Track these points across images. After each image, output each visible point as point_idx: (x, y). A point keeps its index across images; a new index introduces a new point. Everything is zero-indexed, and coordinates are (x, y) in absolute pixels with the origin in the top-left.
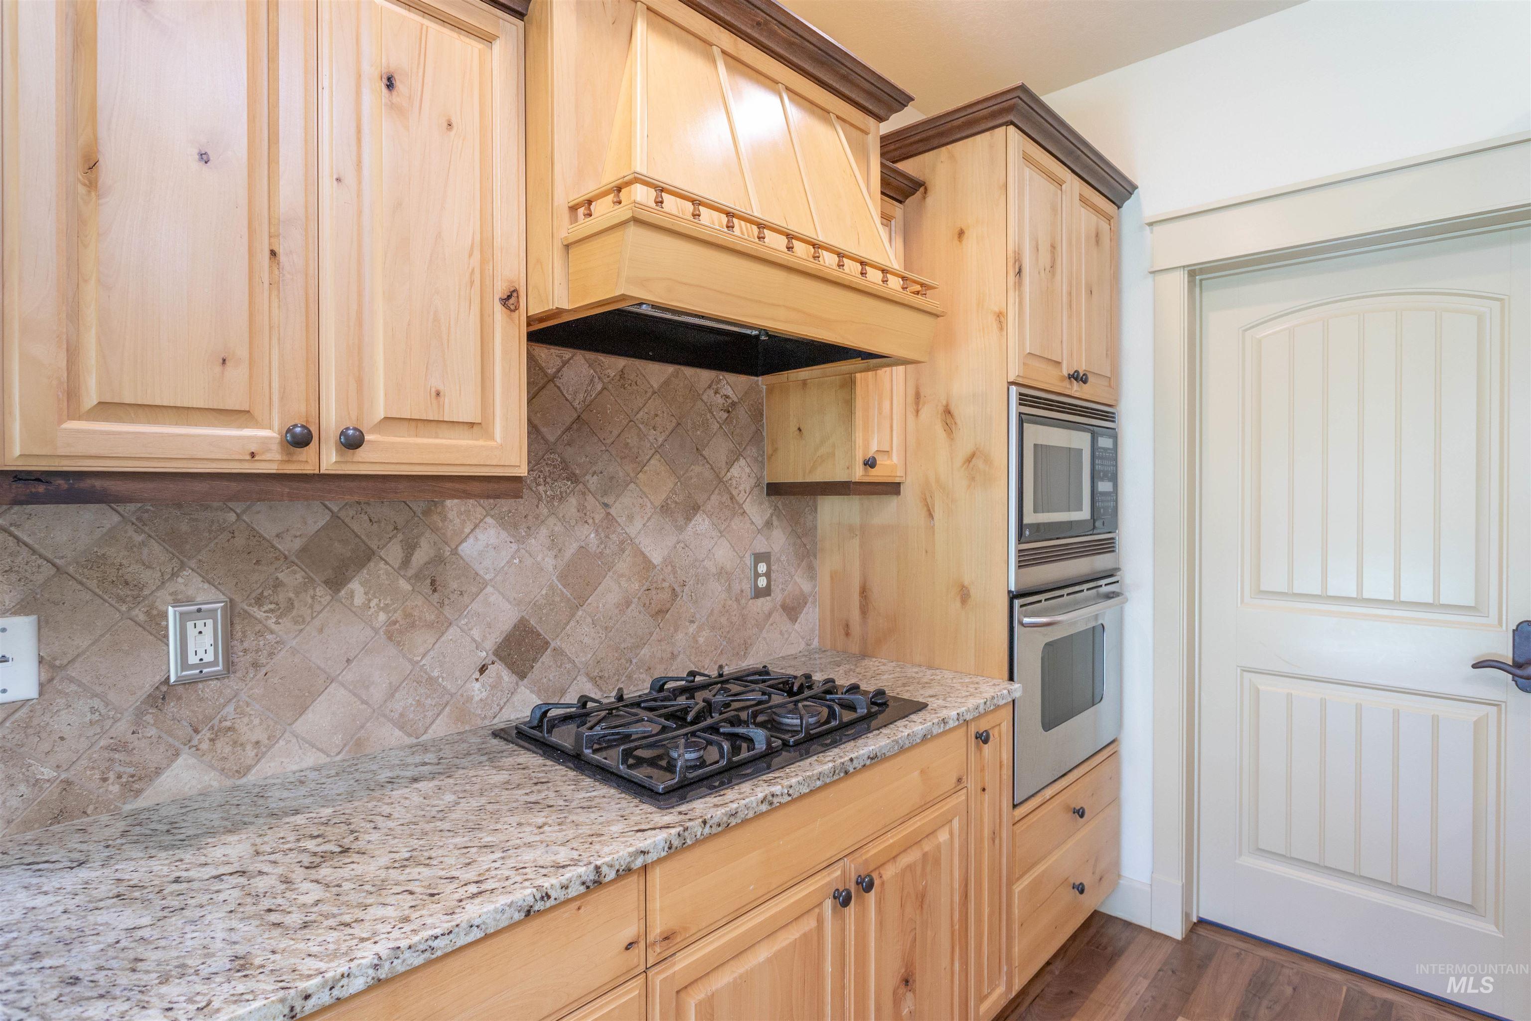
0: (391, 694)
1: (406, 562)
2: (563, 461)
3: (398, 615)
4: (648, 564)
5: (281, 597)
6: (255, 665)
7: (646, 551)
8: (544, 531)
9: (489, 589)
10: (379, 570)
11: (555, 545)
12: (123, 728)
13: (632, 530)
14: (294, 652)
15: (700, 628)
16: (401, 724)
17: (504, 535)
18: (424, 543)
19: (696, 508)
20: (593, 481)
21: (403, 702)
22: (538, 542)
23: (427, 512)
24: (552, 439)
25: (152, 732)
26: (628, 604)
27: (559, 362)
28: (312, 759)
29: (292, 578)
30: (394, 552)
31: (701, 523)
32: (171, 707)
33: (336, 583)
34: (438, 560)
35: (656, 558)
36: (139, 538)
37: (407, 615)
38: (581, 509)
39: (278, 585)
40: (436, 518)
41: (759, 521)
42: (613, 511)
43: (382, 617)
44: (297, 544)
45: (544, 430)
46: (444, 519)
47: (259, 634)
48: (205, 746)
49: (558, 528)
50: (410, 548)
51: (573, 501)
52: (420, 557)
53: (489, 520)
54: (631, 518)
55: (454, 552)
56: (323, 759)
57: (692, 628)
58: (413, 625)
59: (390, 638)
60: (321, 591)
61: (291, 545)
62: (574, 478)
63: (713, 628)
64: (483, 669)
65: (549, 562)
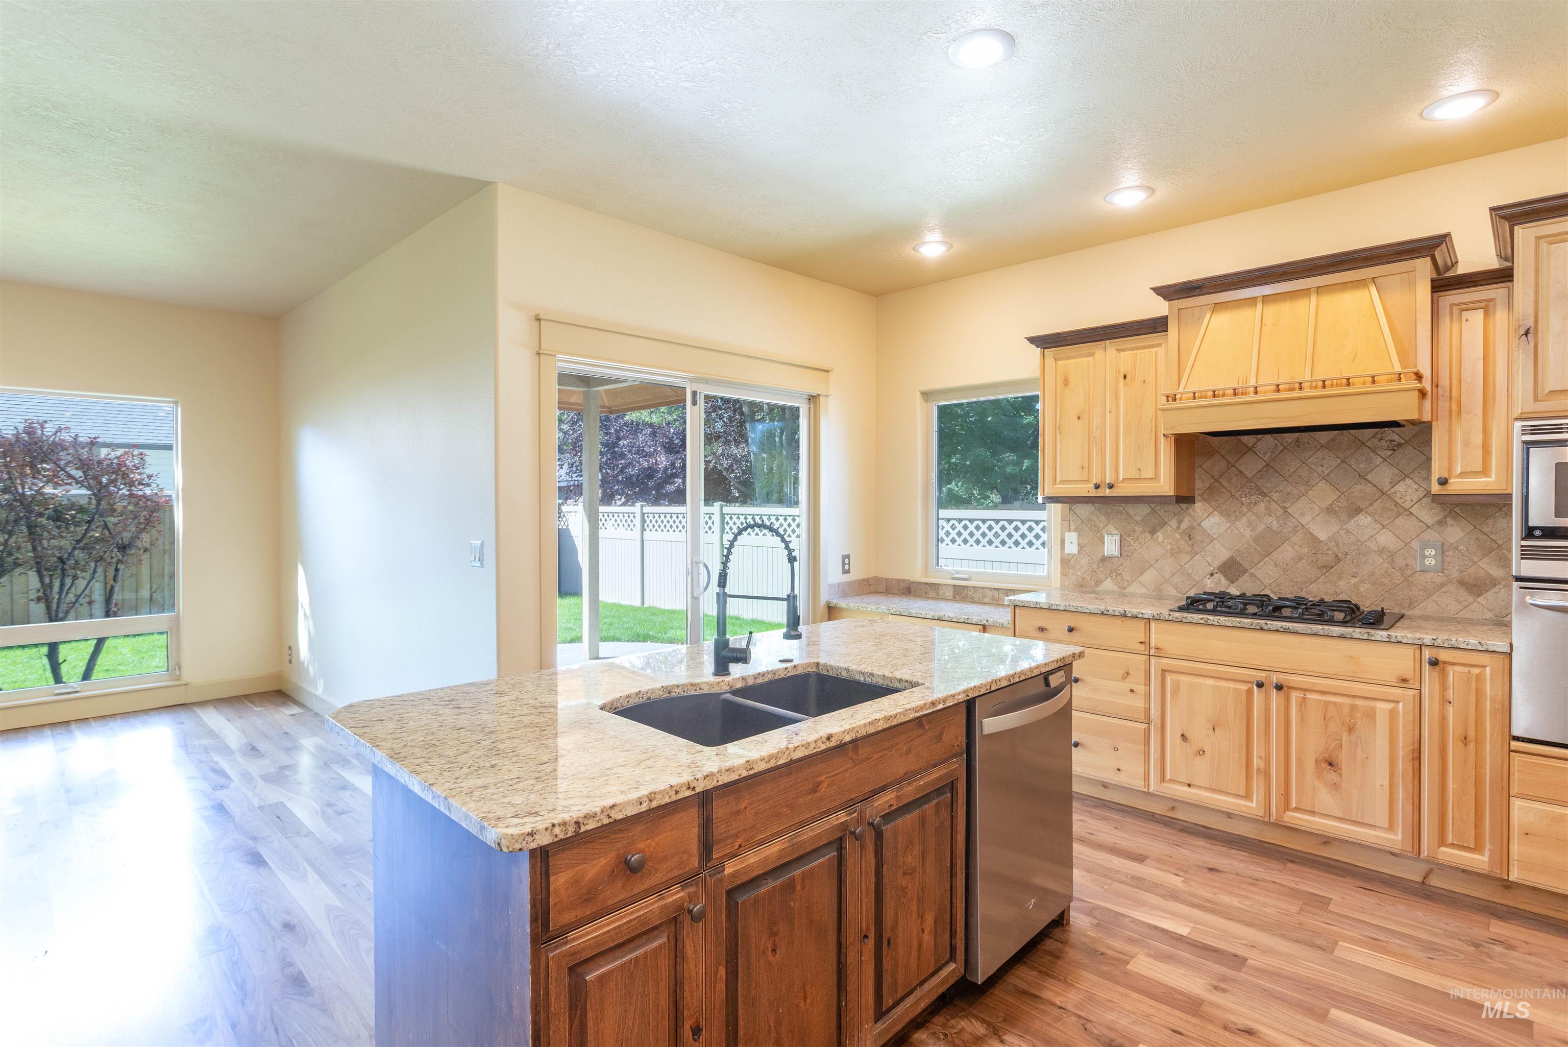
0: (1173, 575)
1: (1178, 528)
2: (1257, 486)
3: (1175, 547)
4: (1314, 538)
5: (1135, 535)
6: (1127, 555)
7: (1315, 533)
8: (1244, 519)
9: (1215, 542)
10: (1167, 528)
11: (1250, 524)
12: (1095, 566)
13: (1304, 522)
14: (1139, 553)
15: (1362, 582)
16: (1176, 587)
17: (1223, 519)
18: (1186, 520)
19: (1359, 511)
20: (1275, 496)
21: (1176, 579)
22: (1242, 524)
23: (1187, 509)
24: (1250, 476)
25: (1101, 569)
26: (1301, 559)
27: (1255, 440)
28: (1144, 591)
29: (1139, 529)
30: (1174, 523)
31: (1364, 520)
32: (1106, 563)
33: (1153, 532)
34: (1192, 528)
35: (1322, 536)
36: (1099, 514)
37: (1178, 547)
38: (1268, 509)
39: (1134, 531)
40: (1191, 511)
41: (1429, 520)
42: (1289, 511)
43: (1169, 546)
44: (1140, 518)
45: (1246, 472)
46: (1195, 511)
47: (1129, 546)
48: (1114, 577)
49: (1253, 518)
50: (1180, 522)
51: (1262, 505)
52: (1184, 526)
53: (1215, 512)
54: (1302, 514)
55: (1199, 525)
56: (1148, 592)
57: (1353, 581)
58: (1180, 551)
59: (1172, 554)
60: (1147, 534)
61: (1138, 518)
62: (1264, 495)
63: (1373, 584)
64: (1212, 575)
65: (1248, 533)
